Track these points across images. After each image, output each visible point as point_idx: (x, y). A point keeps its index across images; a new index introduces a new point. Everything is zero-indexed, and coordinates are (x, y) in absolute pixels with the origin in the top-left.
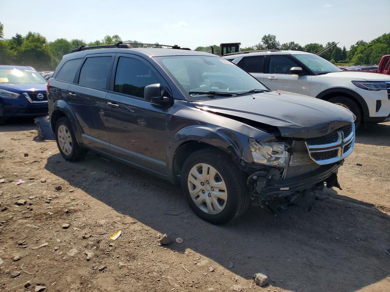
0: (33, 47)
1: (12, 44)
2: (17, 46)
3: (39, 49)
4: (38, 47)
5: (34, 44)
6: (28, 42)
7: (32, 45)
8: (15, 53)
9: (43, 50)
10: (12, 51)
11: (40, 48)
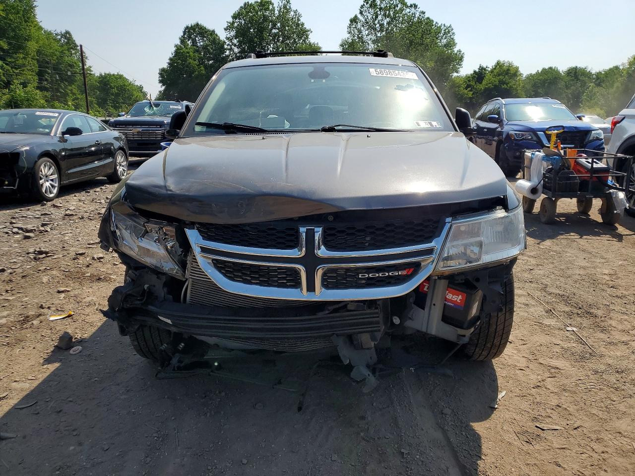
0: (497, 82)
1: (469, 81)
2: (476, 83)
3: (505, 86)
4: (504, 83)
5: (500, 79)
6: (491, 77)
7: (496, 81)
8: (470, 94)
9: (511, 87)
10: (466, 91)
11: (507, 84)
